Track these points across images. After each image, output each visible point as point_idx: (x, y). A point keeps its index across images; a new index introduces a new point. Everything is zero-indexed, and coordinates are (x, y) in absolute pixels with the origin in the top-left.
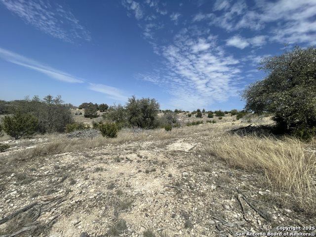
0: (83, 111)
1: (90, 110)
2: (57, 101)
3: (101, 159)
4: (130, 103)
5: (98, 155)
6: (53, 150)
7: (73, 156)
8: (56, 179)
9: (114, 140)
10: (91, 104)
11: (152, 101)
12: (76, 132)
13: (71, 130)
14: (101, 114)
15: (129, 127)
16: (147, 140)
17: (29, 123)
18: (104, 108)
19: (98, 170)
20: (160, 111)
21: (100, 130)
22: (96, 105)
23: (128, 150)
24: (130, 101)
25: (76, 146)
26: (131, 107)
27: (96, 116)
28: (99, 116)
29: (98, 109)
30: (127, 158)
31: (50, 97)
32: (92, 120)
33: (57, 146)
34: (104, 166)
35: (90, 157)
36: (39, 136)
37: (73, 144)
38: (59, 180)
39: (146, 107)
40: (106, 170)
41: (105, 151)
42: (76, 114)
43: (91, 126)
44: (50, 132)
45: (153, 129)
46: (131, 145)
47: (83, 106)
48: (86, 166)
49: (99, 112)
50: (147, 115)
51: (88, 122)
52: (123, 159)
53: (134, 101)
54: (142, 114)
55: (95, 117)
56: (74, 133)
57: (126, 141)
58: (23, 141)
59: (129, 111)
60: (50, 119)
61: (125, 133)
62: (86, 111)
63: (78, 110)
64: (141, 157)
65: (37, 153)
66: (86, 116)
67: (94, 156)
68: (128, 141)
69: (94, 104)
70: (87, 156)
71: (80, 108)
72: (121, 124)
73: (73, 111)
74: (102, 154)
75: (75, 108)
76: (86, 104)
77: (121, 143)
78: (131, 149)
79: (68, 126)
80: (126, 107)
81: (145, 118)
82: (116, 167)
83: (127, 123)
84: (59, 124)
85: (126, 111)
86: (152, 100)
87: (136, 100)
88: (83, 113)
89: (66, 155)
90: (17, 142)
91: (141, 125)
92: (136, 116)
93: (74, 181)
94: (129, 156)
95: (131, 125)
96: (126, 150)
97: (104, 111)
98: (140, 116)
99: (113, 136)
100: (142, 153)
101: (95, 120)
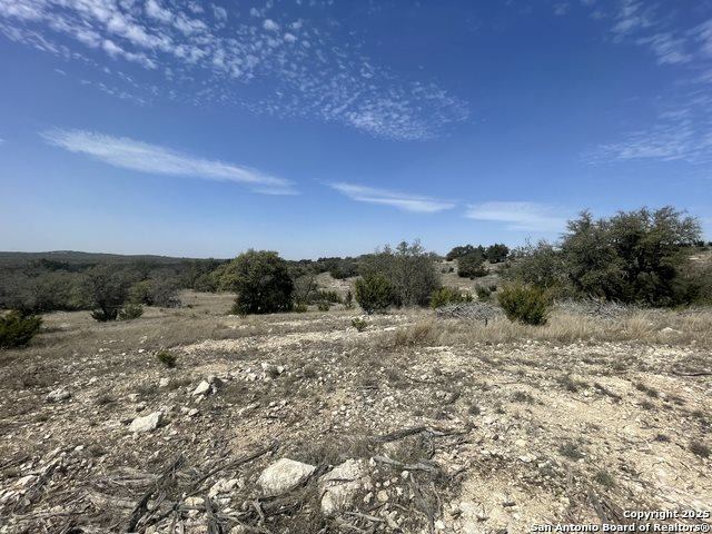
0: (454, 264)
1: (470, 261)
2: (415, 249)
3: (521, 373)
4: (573, 233)
5: (509, 361)
6: (422, 338)
7: (458, 356)
8: (443, 393)
9: (541, 331)
10: (469, 249)
11: (660, 215)
12: (451, 307)
13: (440, 303)
14: (493, 267)
15: (577, 299)
16: (658, 343)
17: (381, 289)
18: (498, 253)
19: (520, 397)
20: (701, 244)
21: (502, 305)
22: (481, 248)
23: (592, 363)
24: (573, 227)
25: (457, 335)
26: (578, 244)
27: (482, 274)
28: (488, 273)
29: (485, 257)
30: (597, 386)
31: (404, 244)
32: (474, 282)
33: (427, 331)
34: (535, 394)
35: (494, 365)
36: (393, 310)
37: (452, 330)
38: (447, 398)
39: (634, 238)
40: (541, 404)
41: (526, 357)
42: (444, 272)
43: (475, 296)
44: (407, 305)
45: (672, 305)
46: (598, 350)
47: (456, 254)
48: (490, 382)
49: (487, 265)
50: (641, 262)
51: (467, 287)
52: (585, 386)
53: (586, 225)
54: (620, 260)
55: (480, 276)
56: (446, 309)
57: (578, 336)
58: (378, 317)
59: (570, 255)
60: (407, 281)
61: (566, 316)
62: (461, 264)
63: (445, 262)
64: (653, 394)
65: (401, 341)
66: (462, 275)
67: (500, 363)
68: (585, 337)
69: (476, 246)
70: (486, 360)
71: (449, 259)
72: (549, 292)
73: (439, 267)
74: (518, 360)
75: (440, 259)
76: (459, 249)
77: (564, 340)
78: (604, 362)
79: (435, 294)
80: (563, 247)
81: (634, 272)
82: (569, 405)
83: (568, 287)
84: (420, 291)
85: (562, 255)
86: (658, 214)
87: (594, 221)
88: (456, 269)
89: (445, 350)
90: (371, 319)
91: (620, 293)
92: (597, 267)
93: (475, 408)
94: (603, 381)
95: (582, 293)
96: (587, 362)
97: (498, 261)
98: (615, 268)
99: (537, 320)
100: (653, 381)
101: (480, 281)
